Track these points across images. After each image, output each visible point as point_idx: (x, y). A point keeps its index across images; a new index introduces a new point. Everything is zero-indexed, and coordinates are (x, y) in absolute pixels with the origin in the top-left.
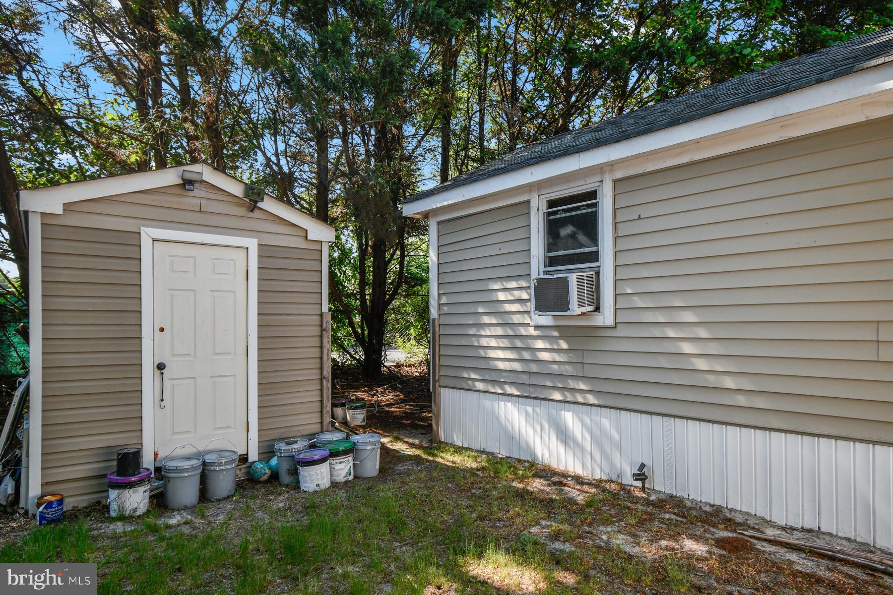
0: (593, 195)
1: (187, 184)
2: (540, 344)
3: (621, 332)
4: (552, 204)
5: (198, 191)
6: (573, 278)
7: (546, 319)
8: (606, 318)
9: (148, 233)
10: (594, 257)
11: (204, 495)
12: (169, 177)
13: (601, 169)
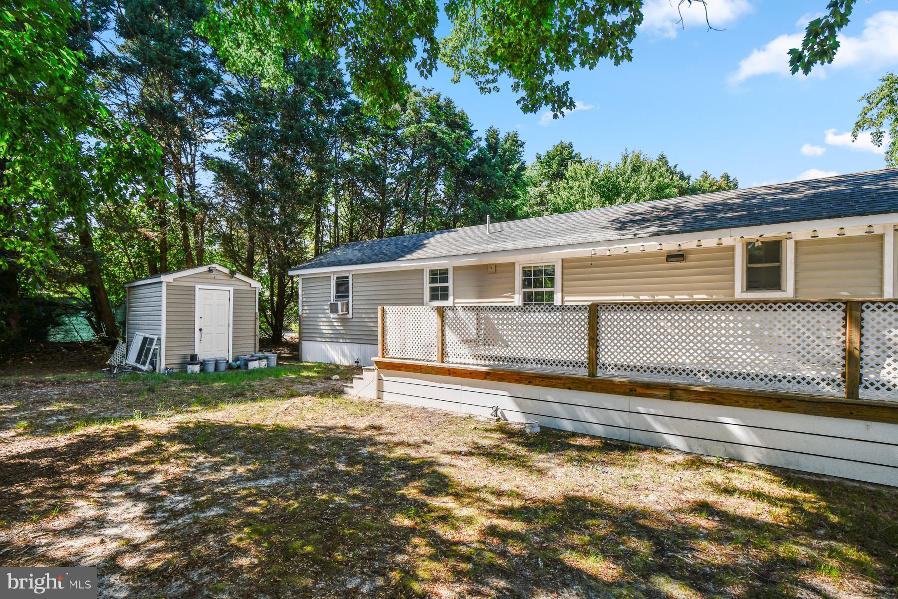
0: (347, 277)
1: (210, 271)
2: (335, 324)
3: (354, 320)
4: (338, 278)
5: (215, 272)
6: (339, 303)
7: (335, 316)
8: (350, 316)
9: (198, 287)
10: (347, 296)
11: (216, 369)
12: (204, 269)
13: (349, 271)
